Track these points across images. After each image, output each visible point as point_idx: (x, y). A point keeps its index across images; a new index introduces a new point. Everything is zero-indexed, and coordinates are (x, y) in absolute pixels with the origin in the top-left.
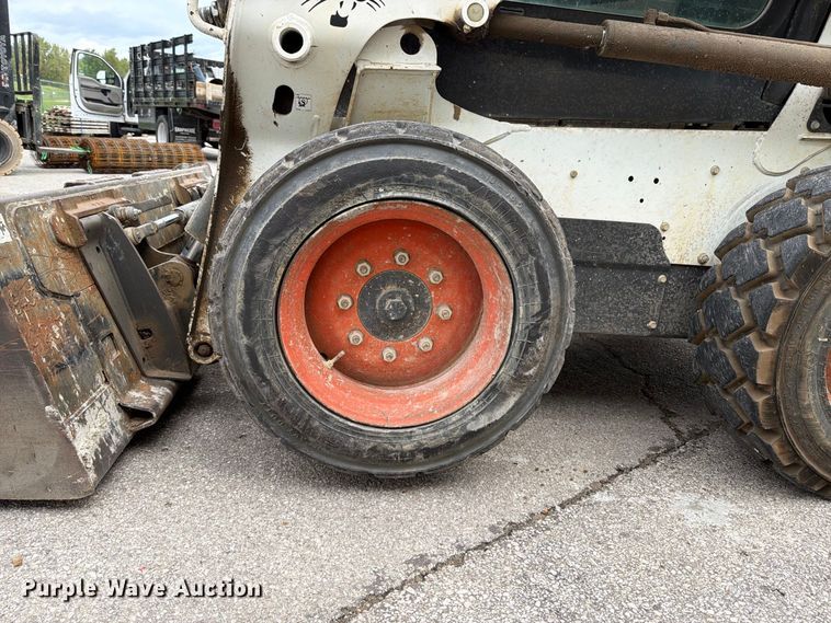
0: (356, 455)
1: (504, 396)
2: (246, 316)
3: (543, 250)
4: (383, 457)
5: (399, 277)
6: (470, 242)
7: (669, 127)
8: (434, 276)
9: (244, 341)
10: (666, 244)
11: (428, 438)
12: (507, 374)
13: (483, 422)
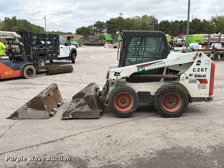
0: (121, 114)
1: (133, 108)
2: (112, 102)
3: (135, 96)
4: (123, 114)
5: (124, 98)
6: (129, 95)
7: (149, 82)
8: (127, 98)
9: (111, 104)
10: (151, 93)
11: (127, 112)
12: (133, 107)
13: (132, 111)
